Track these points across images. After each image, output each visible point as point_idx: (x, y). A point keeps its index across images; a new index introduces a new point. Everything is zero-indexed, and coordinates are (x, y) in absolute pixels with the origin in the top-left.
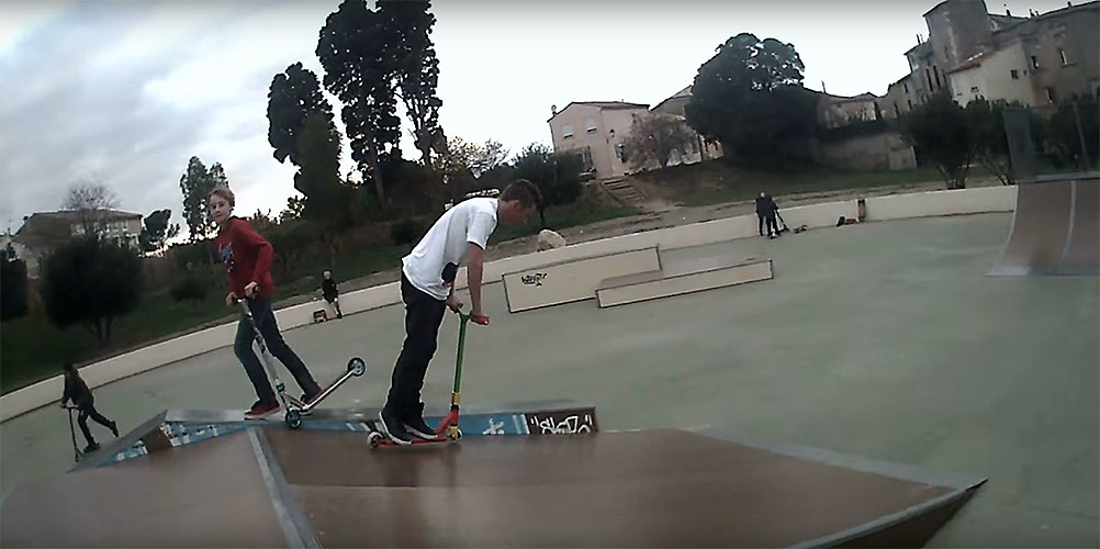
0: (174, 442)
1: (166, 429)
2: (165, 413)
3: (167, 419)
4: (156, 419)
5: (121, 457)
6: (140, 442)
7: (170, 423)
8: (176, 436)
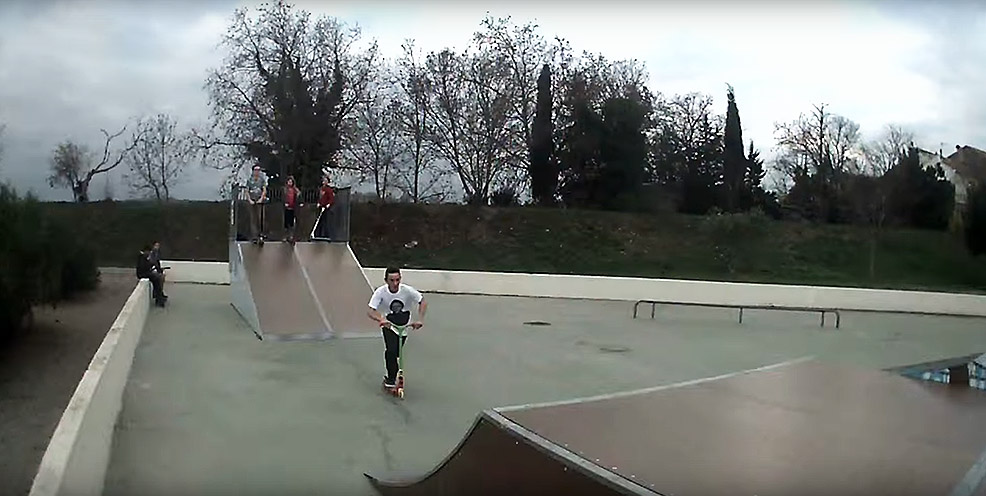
0: (973, 383)
1: (972, 368)
2: (976, 356)
3: (977, 361)
4: (969, 357)
5: (927, 376)
6: (948, 371)
7: (977, 364)
8: (976, 377)
